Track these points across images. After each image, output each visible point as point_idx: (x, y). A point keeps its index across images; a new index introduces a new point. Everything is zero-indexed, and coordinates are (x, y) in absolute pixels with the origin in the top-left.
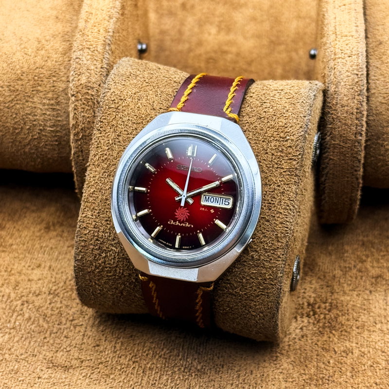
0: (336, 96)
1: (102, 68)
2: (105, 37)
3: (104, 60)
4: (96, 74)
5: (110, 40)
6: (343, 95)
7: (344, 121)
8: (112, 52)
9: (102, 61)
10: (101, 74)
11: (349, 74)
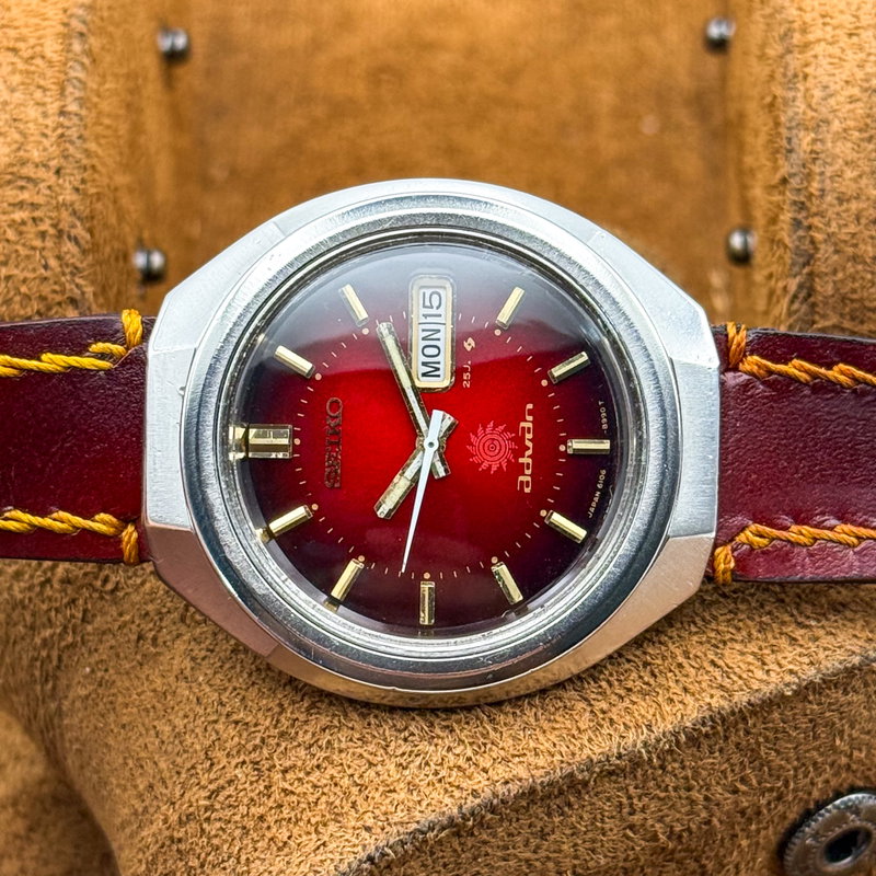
0: (817, 169)
1: (62, 113)
2: (65, 11)
3: (70, 89)
4: (45, 135)
5: (84, 22)
6: (840, 161)
7: (850, 250)
8: (94, 61)
9: (63, 90)
10: (62, 135)
11: (856, 91)
